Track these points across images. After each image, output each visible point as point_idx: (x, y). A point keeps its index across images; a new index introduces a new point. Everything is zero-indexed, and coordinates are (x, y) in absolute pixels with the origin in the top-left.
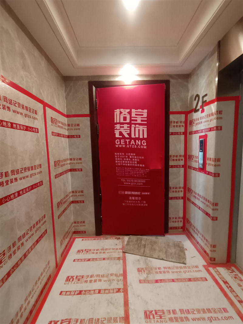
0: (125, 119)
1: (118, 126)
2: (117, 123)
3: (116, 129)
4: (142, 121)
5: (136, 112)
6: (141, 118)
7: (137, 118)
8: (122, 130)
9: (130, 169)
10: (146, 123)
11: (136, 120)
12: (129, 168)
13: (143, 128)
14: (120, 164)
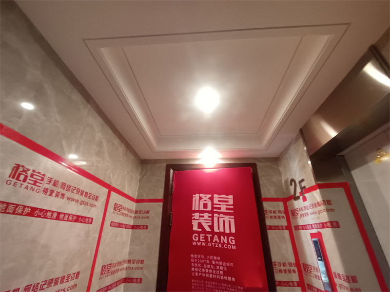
0: (205, 206)
1: (196, 215)
2: (195, 211)
3: (194, 219)
4: (227, 209)
5: (219, 198)
6: (226, 205)
7: (220, 205)
8: (201, 220)
9: (213, 285)
10: (232, 211)
11: (220, 208)
12: (211, 283)
13: (230, 219)
14: (198, 274)
